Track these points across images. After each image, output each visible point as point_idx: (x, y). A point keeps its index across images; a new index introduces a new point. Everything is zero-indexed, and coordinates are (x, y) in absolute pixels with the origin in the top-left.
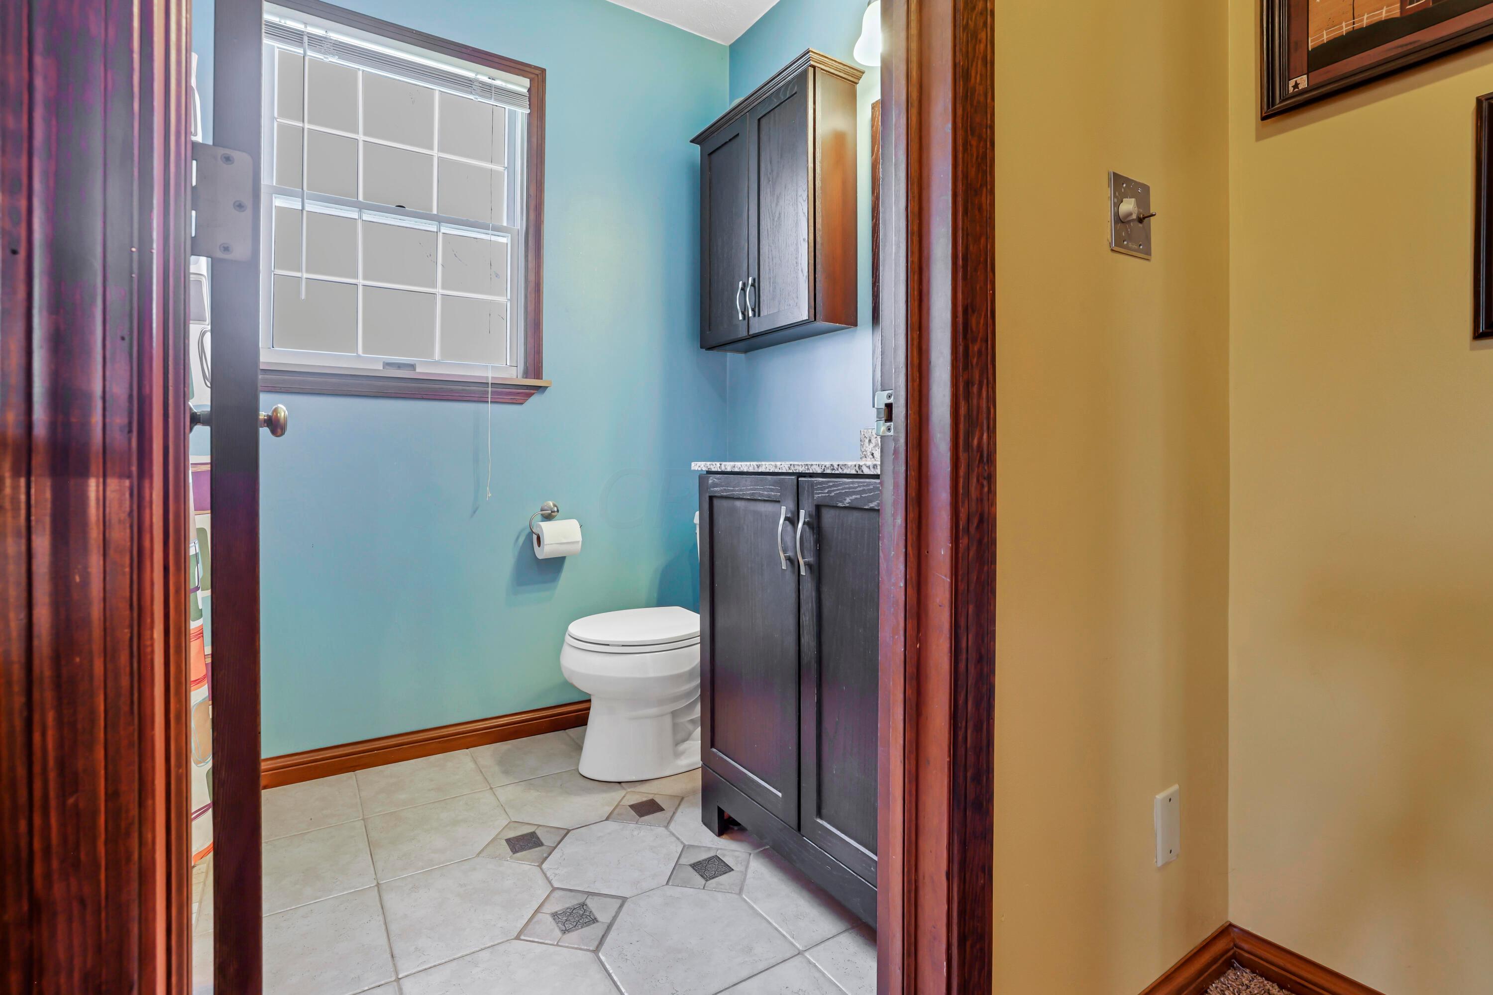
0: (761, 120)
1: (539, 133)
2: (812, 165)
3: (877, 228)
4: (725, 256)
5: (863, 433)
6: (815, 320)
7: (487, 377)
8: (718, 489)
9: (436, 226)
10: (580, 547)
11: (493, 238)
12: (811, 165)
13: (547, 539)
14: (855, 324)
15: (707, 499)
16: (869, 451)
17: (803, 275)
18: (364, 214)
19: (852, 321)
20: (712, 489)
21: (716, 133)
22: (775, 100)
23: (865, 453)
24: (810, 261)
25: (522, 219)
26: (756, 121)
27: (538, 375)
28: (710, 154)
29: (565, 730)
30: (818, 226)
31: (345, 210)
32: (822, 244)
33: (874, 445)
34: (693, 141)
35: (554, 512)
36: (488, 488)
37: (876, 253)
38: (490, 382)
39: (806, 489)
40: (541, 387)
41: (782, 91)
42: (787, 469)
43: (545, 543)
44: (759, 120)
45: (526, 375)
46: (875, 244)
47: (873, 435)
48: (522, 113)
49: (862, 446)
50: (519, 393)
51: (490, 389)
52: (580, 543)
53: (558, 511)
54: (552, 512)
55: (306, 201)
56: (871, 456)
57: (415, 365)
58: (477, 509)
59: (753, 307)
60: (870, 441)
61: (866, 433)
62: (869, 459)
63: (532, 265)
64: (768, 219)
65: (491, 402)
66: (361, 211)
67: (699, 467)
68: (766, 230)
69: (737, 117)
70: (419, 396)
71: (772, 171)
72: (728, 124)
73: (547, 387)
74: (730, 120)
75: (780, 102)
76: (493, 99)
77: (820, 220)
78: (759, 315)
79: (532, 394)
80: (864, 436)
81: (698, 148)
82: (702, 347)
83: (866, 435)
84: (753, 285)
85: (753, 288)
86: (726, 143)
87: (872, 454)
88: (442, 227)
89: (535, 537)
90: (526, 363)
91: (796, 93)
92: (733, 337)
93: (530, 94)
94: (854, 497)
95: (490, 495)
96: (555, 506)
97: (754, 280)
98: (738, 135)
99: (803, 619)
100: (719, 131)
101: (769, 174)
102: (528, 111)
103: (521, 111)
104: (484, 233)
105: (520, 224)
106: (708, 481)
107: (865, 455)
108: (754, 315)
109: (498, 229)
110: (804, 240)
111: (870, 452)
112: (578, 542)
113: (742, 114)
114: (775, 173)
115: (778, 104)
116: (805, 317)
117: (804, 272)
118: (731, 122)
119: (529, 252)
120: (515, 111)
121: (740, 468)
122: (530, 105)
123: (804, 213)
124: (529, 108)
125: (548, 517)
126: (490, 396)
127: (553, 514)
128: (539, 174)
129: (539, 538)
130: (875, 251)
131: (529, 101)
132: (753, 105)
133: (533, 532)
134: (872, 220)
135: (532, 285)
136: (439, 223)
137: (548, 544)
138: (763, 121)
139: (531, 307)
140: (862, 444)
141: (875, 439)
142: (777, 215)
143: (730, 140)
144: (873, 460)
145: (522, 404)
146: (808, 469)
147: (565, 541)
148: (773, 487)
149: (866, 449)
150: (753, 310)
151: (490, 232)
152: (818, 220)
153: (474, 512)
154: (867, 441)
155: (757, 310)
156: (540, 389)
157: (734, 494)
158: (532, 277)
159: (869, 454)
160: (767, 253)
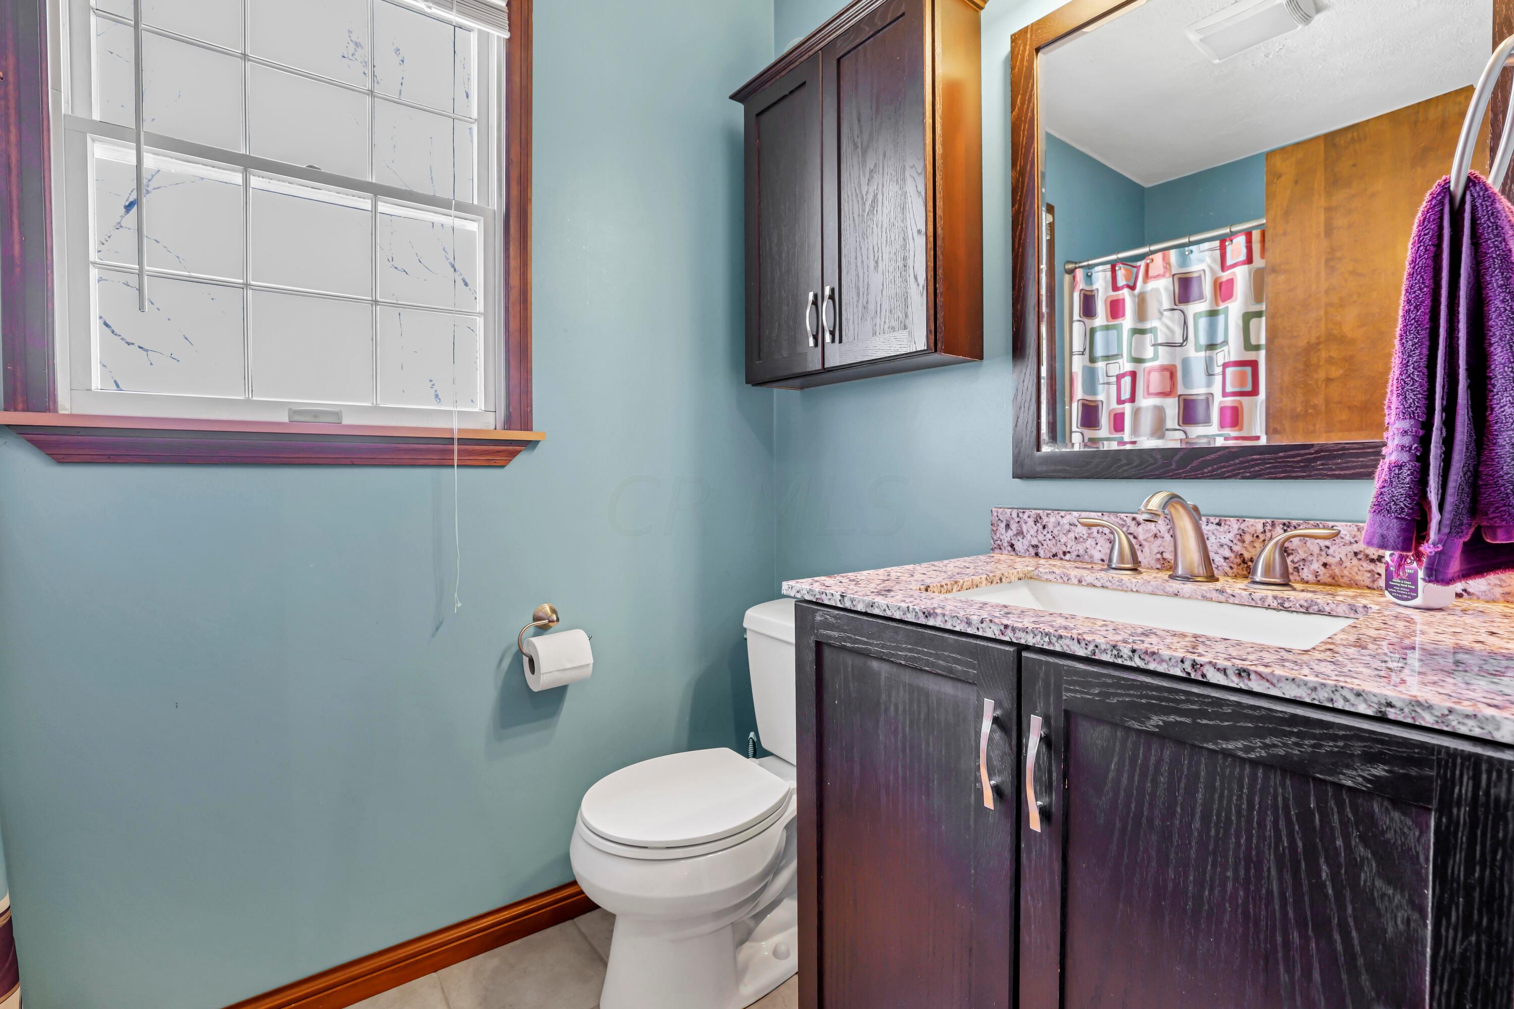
0: (842, 60)
1: (524, 69)
2: (931, 121)
3: (1021, 218)
4: (784, 255)
5: (995, 514)
6: (936, 351)
7: (451, 430)
8: (835, 634)
9: (370, 201)
10: (591, 672)
11: (458, 223)
12: (929, 120)
13: (543, 664)
14: (981, 357)
15: (813, 645)
16: (1006, 541)
17: (918, 285)
18: (252, 177)
19: (976, 353)
20: (822, 631)
21: (769, 84)
22: (867, 29)
23: (999, 542)
24: (929, 263)
25: (500, 195)
26: (835, 62)
27: (527, 425)
28: (758, 115)
29: (572, 918)
30: (939, 212)
31: (219, 168)
32: (943, 239)
33: (1015, 532)
34: (733, 97)
35: (553, 621)
36: (456, 595)
37: (1020, 254)
38: (456, 436)
39: (1042, 675)
40: (530, 441)
41: (878, 14)
42: (997, 632)
43: (542, 672)
44: (839, 60)
45: (508, 424)
46: (1017, 240)
47: (1013, 519)
48: (499, 37)
49: (995, 532)
50: (498, 452)
51: (456, 447)
52: (591, 666)
53: (558, 620)
54: (550, 621)
55: (144, 147)
56: (1010, 548)
57: (341, 411)
58: (441, 623)
59: (832, 329)
60: (1008, 526)
61: (1001, 514)
62: (1006, 552)
63: (514, 263)
64: (855, 202)
65: (459, 466)
66: (246, 171)
67: (798, 592)
68: (851, 219)
69: (802, 59)
70: (348, 461)
71: (861, 132)
72: (788, 69)
73: (538, 442)
74: (791, 63)
75: (875, 30)
76: (454, 10)
77: (942, 203)
78: (840, 342)
79: (518, 452)
80: (997, 519)
81: (740, 107)
82: (747, 382)
83: (1001, 517)
84: (832, 297)
85: (831, 301)
86: (785, 97)
87: (1012, 546)
88: (379, 203)
89: (526, 660)
90: (508, 406)
91: (903, 14)
92: (798, 370)
93: (509, 9)
94: (1172, 718)
95: (459, 605)
96: (554, 611)
97: (833, 290)
98: (804, 83)
99: (1027, 902)
100: (774, 80)
101: (856, 138)
102: (507, 35)
103: (496, 34)
104: (444, 215)
105: (496, 202)
106: (814, 617)
107: (999, 545)
108: (833, 341)
109: (463, 208)
110: (919, 232)
111: (1008, 542)
112: (588, 665)
113: (811, 53)
114: (866, 137)
115: (871, 33)
116: (921, 345)
117: (919, 279)
118: (792, 67)
119: (511, 243)
120: (488, 33)
121: (885, 610)
122: (510, 25)
123: (919, 193)
124: (510, 30)
125: (542, 630)
126: (456, 457)
127: (551, 624)
128: (523, 130)
129: (531, 661)
130: (1018, 251)
131: (509, 19)
132: (828, 39)
133: (523, 653)
134: (1013, 206)
135: (515, 294)
136: (376, 195)
137: (546, 673)
138: (845, 62)
139: (514, 325)
140: (995, 529)
141: (1017, 525)
142: (870, 197)
143: (791, 92)
144: (1012, 553)
145: (503, 467)
146: (1050, 643)
147: (569, 666)
148: (959, 657)
149: (1001, 537)
150: (832, 333)
151: (452, 212)
152: (939, 203)
153: (437, 629)
154: (1003, 525)
155: (837, 333)
156: (530, 445)
157: (870, 650)
158: (515, 281)
159: (1006, 544)
160: (853, 255)
